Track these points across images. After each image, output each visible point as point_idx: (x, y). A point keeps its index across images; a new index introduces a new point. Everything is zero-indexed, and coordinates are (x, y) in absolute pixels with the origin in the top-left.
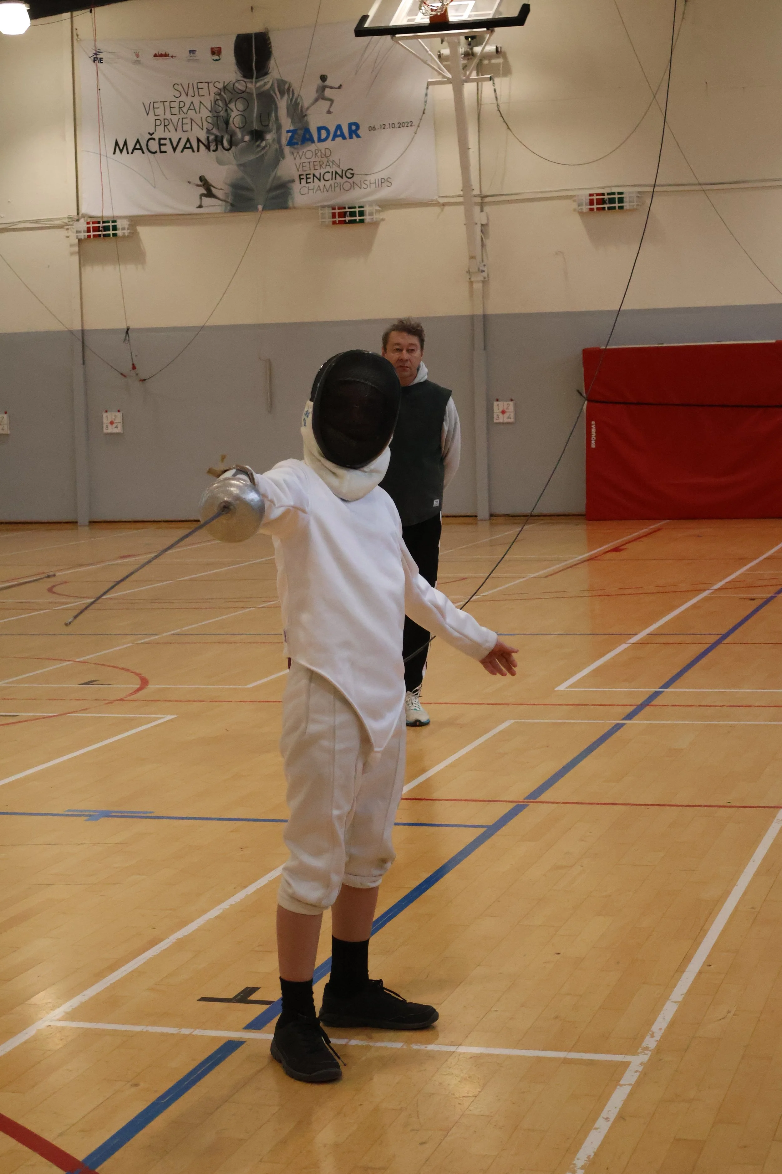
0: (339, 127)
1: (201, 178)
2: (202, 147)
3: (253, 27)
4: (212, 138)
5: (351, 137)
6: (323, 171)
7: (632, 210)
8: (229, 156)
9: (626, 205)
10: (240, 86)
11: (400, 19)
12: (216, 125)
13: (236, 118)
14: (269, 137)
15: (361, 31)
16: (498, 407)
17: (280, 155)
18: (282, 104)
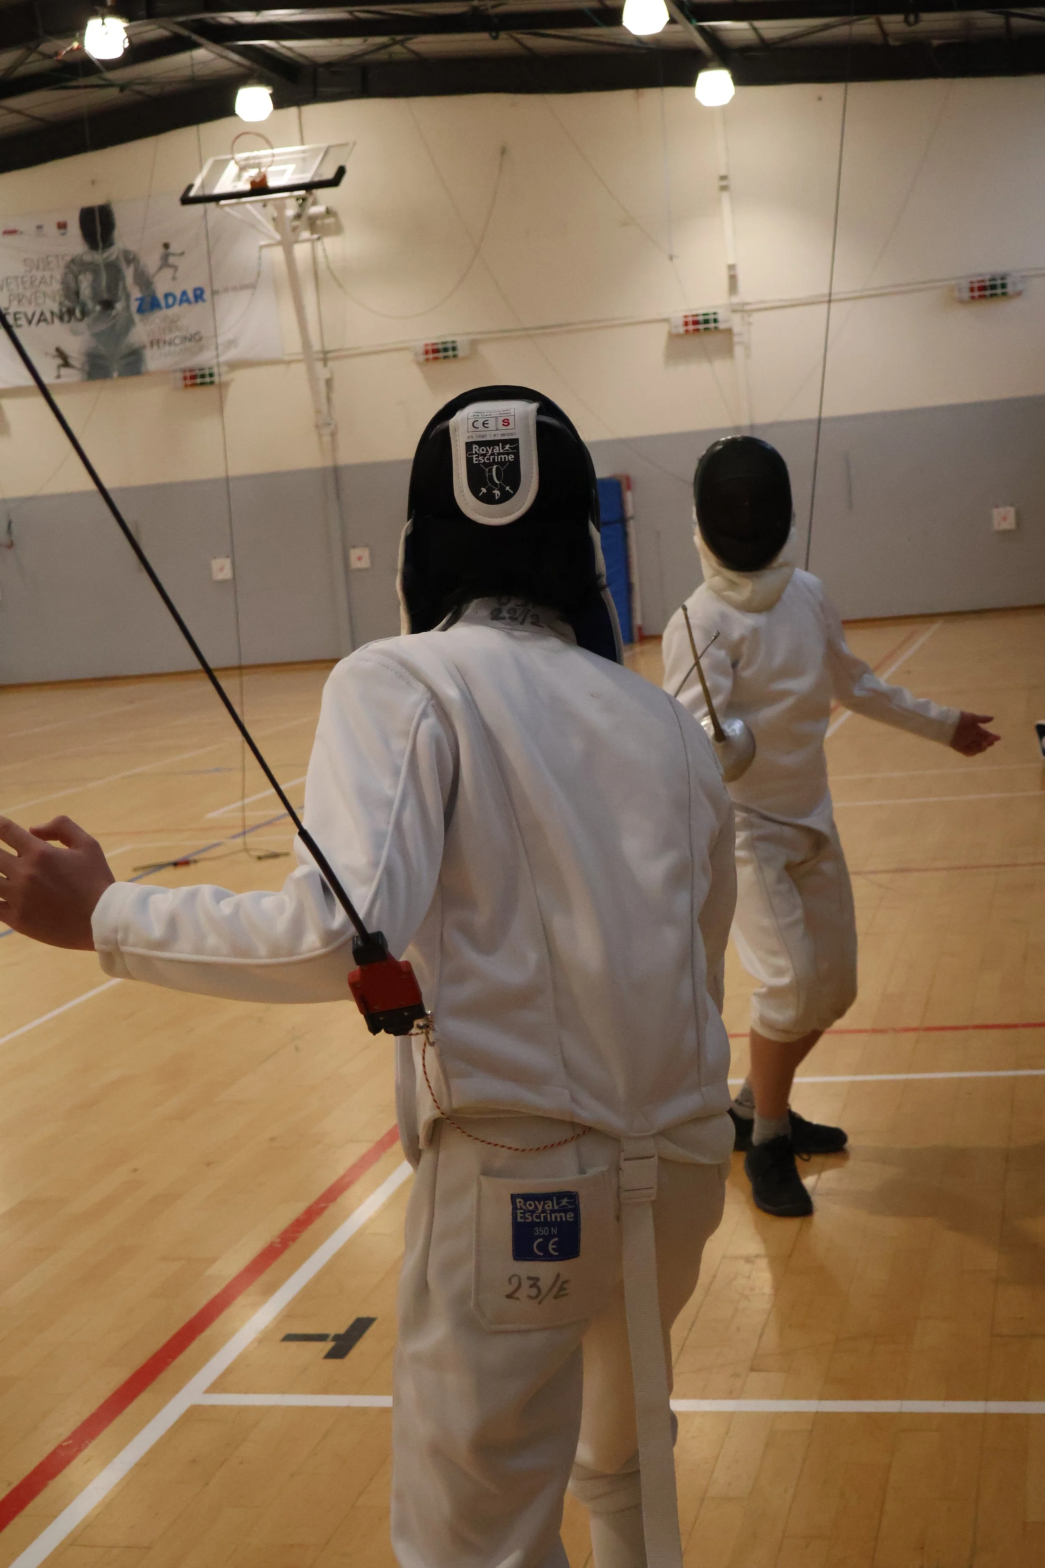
0: (184, 293)
1: (58, 350)
2: (56, 320)
3: (95, 200)
4: (64, 310)
5: (196, 301)
6: (173, 336)
7: (466, 358)
8: (83, 326)
9: (460, 353)
10: (88, 258)
11: (224, 185)
12: (67, 296)
13: (86, 289)
14: (119, 306)
15: (186, 200)
16: (354, 553)
17: (130, 323)
18: (129, 273)
